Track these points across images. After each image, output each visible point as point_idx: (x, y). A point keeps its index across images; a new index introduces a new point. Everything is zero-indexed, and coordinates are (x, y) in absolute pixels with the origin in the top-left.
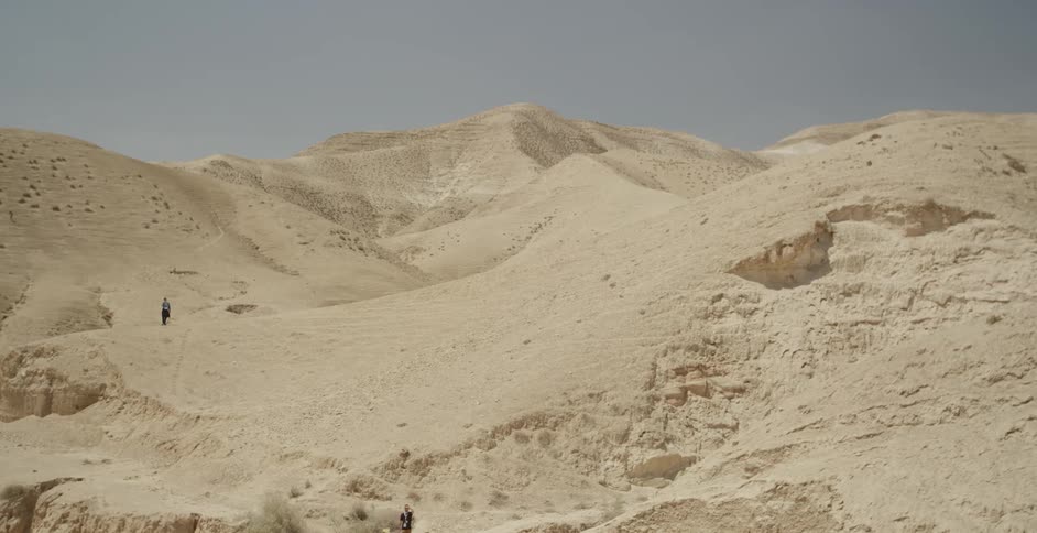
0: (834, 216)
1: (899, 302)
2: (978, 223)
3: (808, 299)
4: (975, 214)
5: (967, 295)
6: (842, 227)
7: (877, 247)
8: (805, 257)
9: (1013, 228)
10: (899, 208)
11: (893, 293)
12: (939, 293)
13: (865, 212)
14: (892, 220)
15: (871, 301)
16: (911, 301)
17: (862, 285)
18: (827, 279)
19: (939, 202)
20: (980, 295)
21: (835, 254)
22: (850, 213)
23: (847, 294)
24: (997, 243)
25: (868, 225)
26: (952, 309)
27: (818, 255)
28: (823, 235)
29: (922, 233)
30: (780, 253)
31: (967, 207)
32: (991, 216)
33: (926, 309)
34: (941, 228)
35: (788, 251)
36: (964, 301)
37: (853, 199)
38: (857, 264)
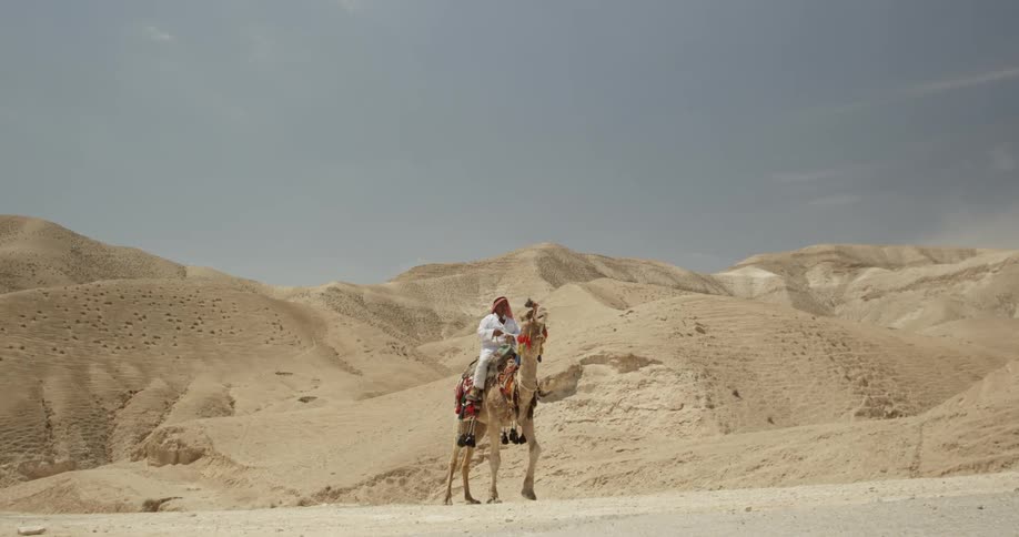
0: (583, 362)
1: (605, 409)
2: (654, 366)
3: (560, 408)
4: (654, 362)
5: (639, 406)
6: (588, 368)
7: (603, 379)
8: (563, 384)
9: (669, 370)
10: (616, 358)
11: (604, 405)
12: (625, 405)
13: (601, 359)
14: (613, 364)
15: (592, 409)
16: (611, 410)
17: (589, 400)
18: (573, 397)
19: (635, 354)
20: (645, 406)
21: (582, 382)
22: (593, 360)
23: (580, 405)
24: (660, 378)
25: (602, 367)
26: (631, 412)
27: (570, 383)
28: (576, 372)
29: (627, 372)
30: (547, 384)
31: (650, 358)
32: (661, 363)
33: (618, 413)
34: (636, 369)
35: (552, 382)
36: (637, 409)
37: (595, 352)
38: (589, 389)
